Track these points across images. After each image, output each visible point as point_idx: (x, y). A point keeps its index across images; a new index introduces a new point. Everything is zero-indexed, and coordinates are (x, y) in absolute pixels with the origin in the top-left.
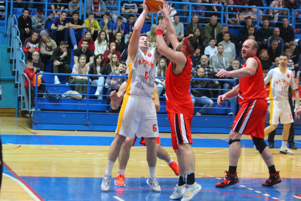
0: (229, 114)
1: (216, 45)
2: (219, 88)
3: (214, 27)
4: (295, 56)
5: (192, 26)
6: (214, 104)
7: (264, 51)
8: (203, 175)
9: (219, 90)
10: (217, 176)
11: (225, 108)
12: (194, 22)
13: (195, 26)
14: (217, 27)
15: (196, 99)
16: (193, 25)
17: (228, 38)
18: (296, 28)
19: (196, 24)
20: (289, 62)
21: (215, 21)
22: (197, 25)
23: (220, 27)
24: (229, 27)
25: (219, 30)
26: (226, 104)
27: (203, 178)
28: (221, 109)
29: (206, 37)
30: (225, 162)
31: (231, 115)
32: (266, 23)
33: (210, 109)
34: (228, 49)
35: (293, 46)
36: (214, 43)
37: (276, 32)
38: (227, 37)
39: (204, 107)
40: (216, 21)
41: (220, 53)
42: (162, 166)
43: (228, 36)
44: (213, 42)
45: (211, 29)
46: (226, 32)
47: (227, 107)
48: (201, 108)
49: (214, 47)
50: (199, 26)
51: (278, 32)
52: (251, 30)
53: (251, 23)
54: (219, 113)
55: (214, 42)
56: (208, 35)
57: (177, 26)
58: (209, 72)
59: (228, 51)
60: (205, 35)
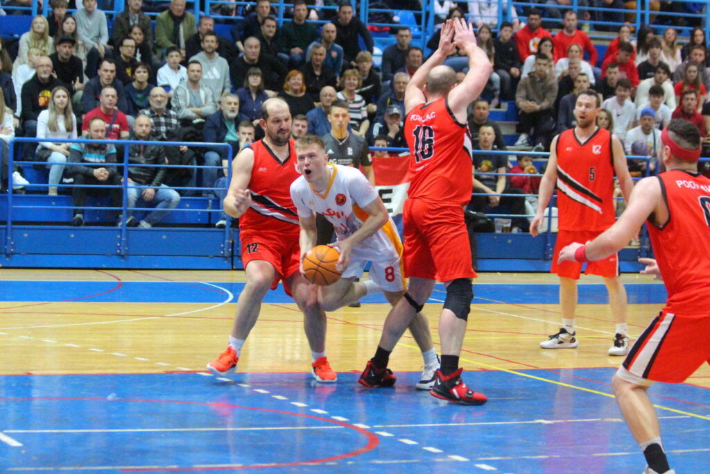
0: (217, 224)
1: (185, 63)
2: (192, 164)
3: (178, 20)
4: (368, 87)
5: (128, 19)
6: (182, 200)
7: (295, 75)
8: (167, 366)
9: (193, 169)
10: (199, 369)
11: (208, 210)
12: (133, 9)
13: (134, 18)
14: (185, 22)
15: (140, 189)
16: (130, 15)
17: (214, 45)
18: (369, 21)
19: (137, 15)
20: (354, 102)
21: (181, 5)
22: (139, 16)
23: (191, 20)
24: (216, 21)
25: (191, 27)
26: (210, 201)
27: (168, 372)
28: (197, 212)
29: (160, 44)
30: (215, 336)
31: (222, 226)
32: (302, 12)
33: (172, 212)
34: (212, 72)
35: (365, 63)
36: (178, 60)
37: (328, 32)
38: (210, 43)
39: (159, 208)
40: (184, 5)
41: (194, 82)
42: (70, 347)
43: (212, 41)
44: (175, 57)
45: (171, 24)
46: (209, 33)
47: (213, 208)
48: (151, 211)
49: (179, 68)
50: (143, 20)
51: (333, 32)
52: (269, 26)
53: (268, 11)
54: (192, 221)
55: (177, 56)
56: (164, 39)
57: (90, 19)
58: (169, 128)
59: (212, 77)
60: (157, 39)
